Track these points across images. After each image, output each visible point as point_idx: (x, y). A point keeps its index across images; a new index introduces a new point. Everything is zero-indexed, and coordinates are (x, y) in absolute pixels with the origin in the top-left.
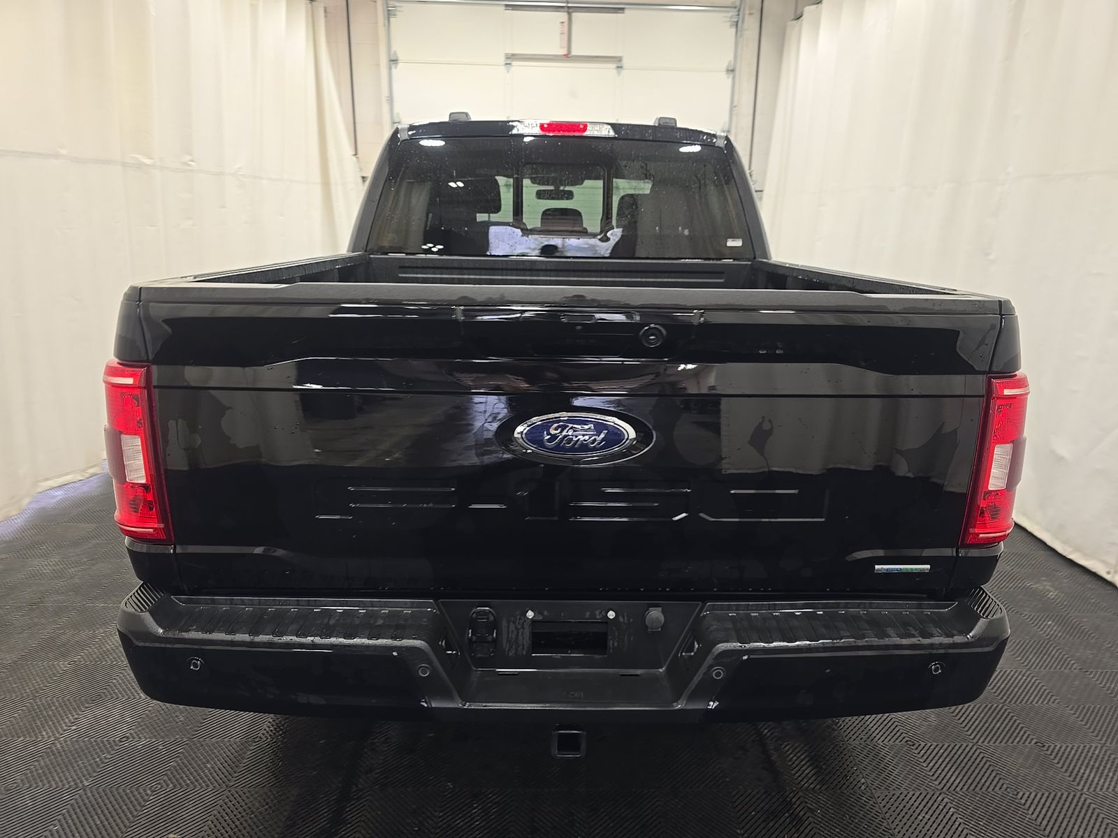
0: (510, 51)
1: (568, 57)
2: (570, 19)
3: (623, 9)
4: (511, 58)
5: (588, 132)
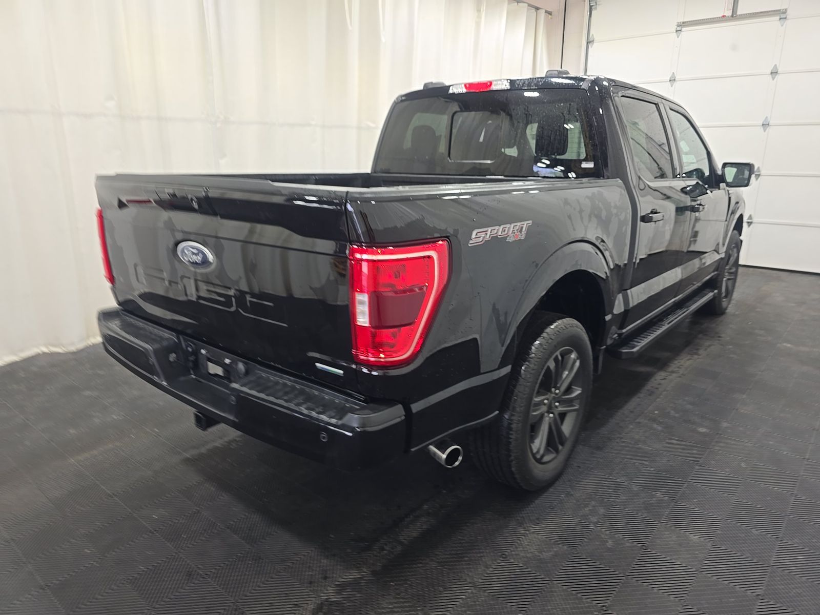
0: (681, 21)
1: (732, 17)
4: (682, 25)
5: (494, 87)
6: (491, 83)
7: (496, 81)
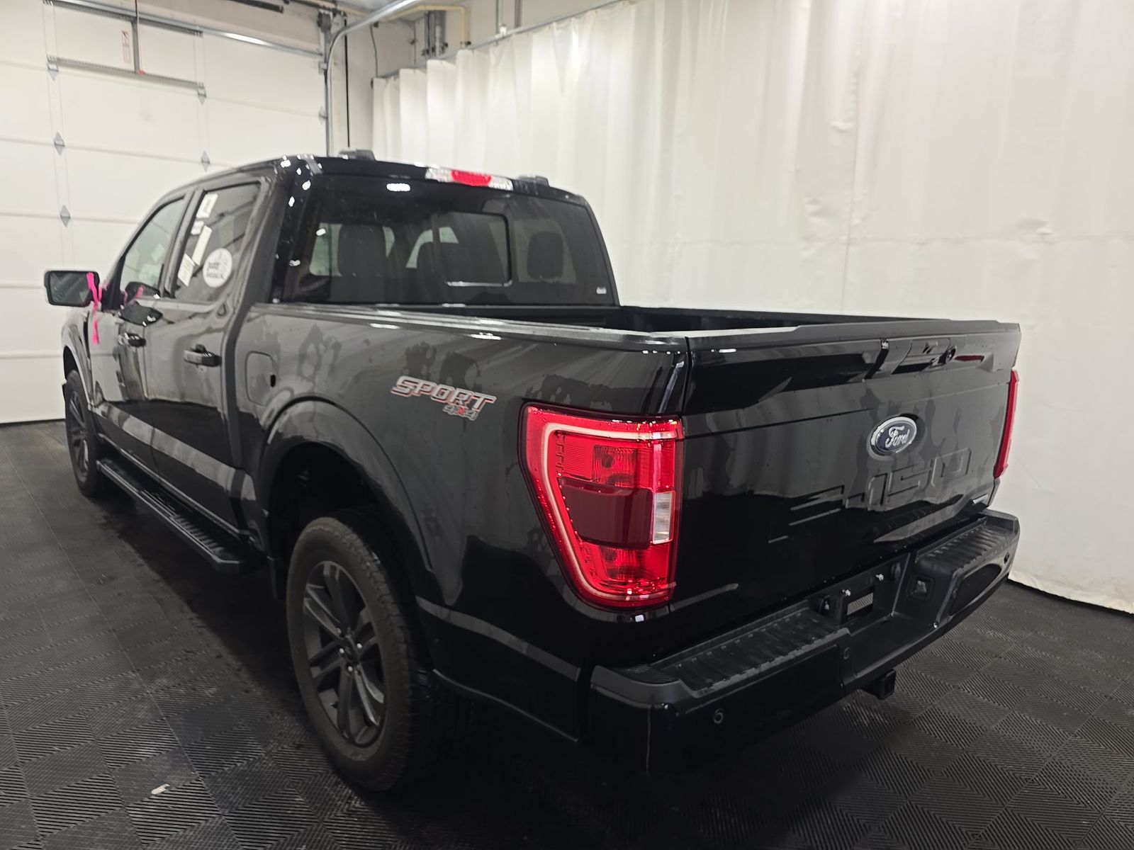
0: (55, 54)
1: (137, 73)
2: (135, 31)
3: (201, 32)
4: (57, 63)
5: (492, 185)
6: (490, 178)
7: (496, 176)
